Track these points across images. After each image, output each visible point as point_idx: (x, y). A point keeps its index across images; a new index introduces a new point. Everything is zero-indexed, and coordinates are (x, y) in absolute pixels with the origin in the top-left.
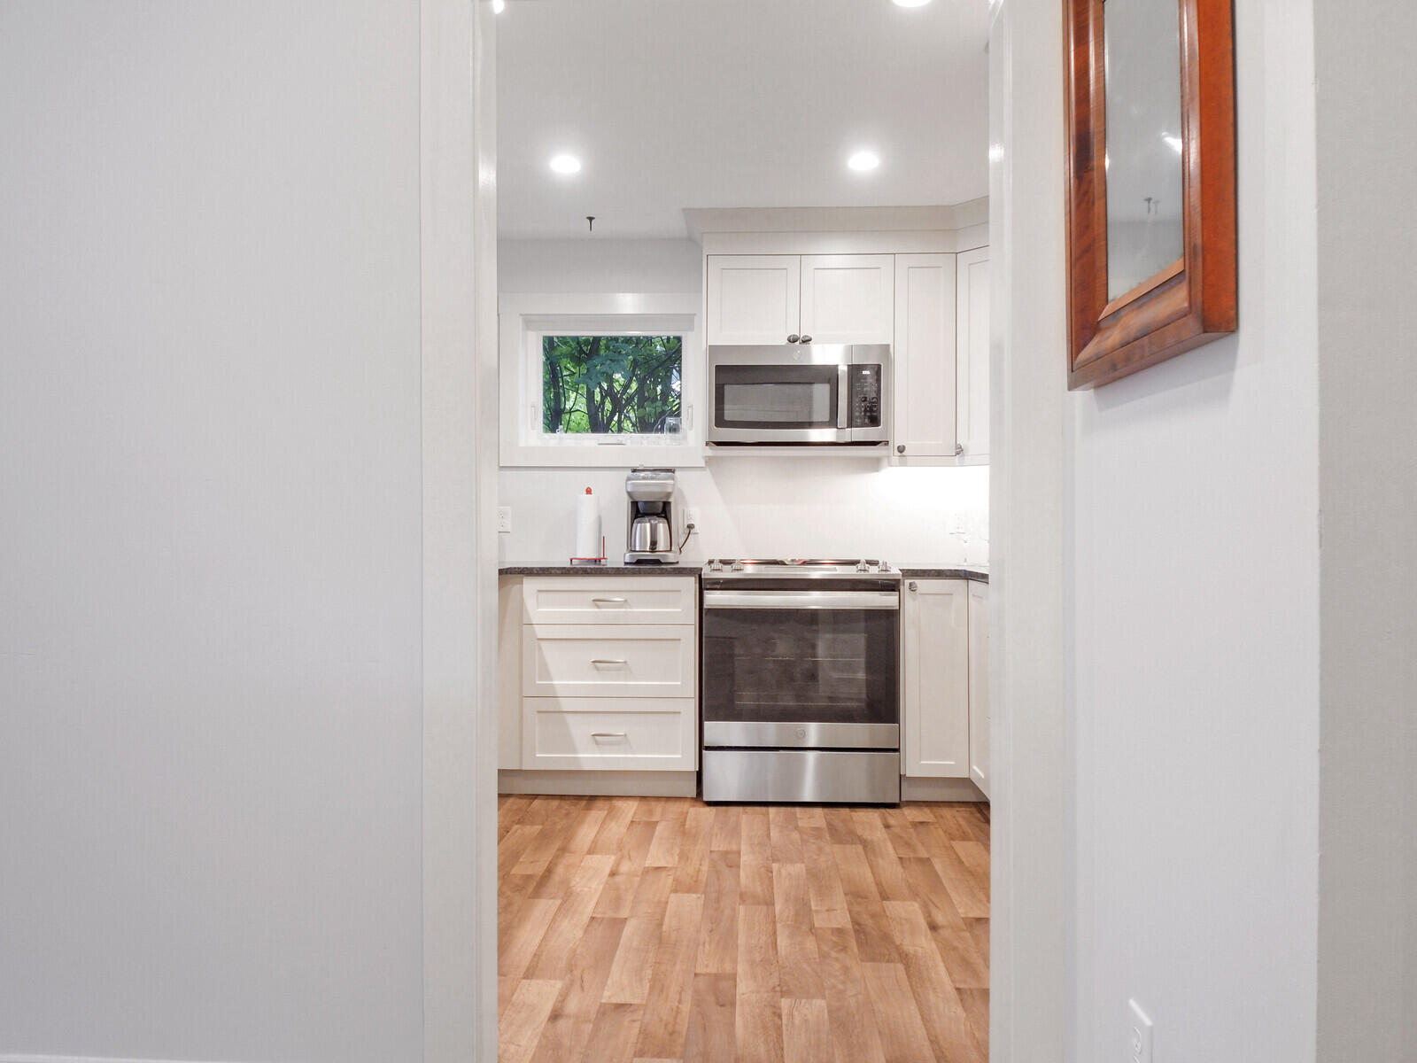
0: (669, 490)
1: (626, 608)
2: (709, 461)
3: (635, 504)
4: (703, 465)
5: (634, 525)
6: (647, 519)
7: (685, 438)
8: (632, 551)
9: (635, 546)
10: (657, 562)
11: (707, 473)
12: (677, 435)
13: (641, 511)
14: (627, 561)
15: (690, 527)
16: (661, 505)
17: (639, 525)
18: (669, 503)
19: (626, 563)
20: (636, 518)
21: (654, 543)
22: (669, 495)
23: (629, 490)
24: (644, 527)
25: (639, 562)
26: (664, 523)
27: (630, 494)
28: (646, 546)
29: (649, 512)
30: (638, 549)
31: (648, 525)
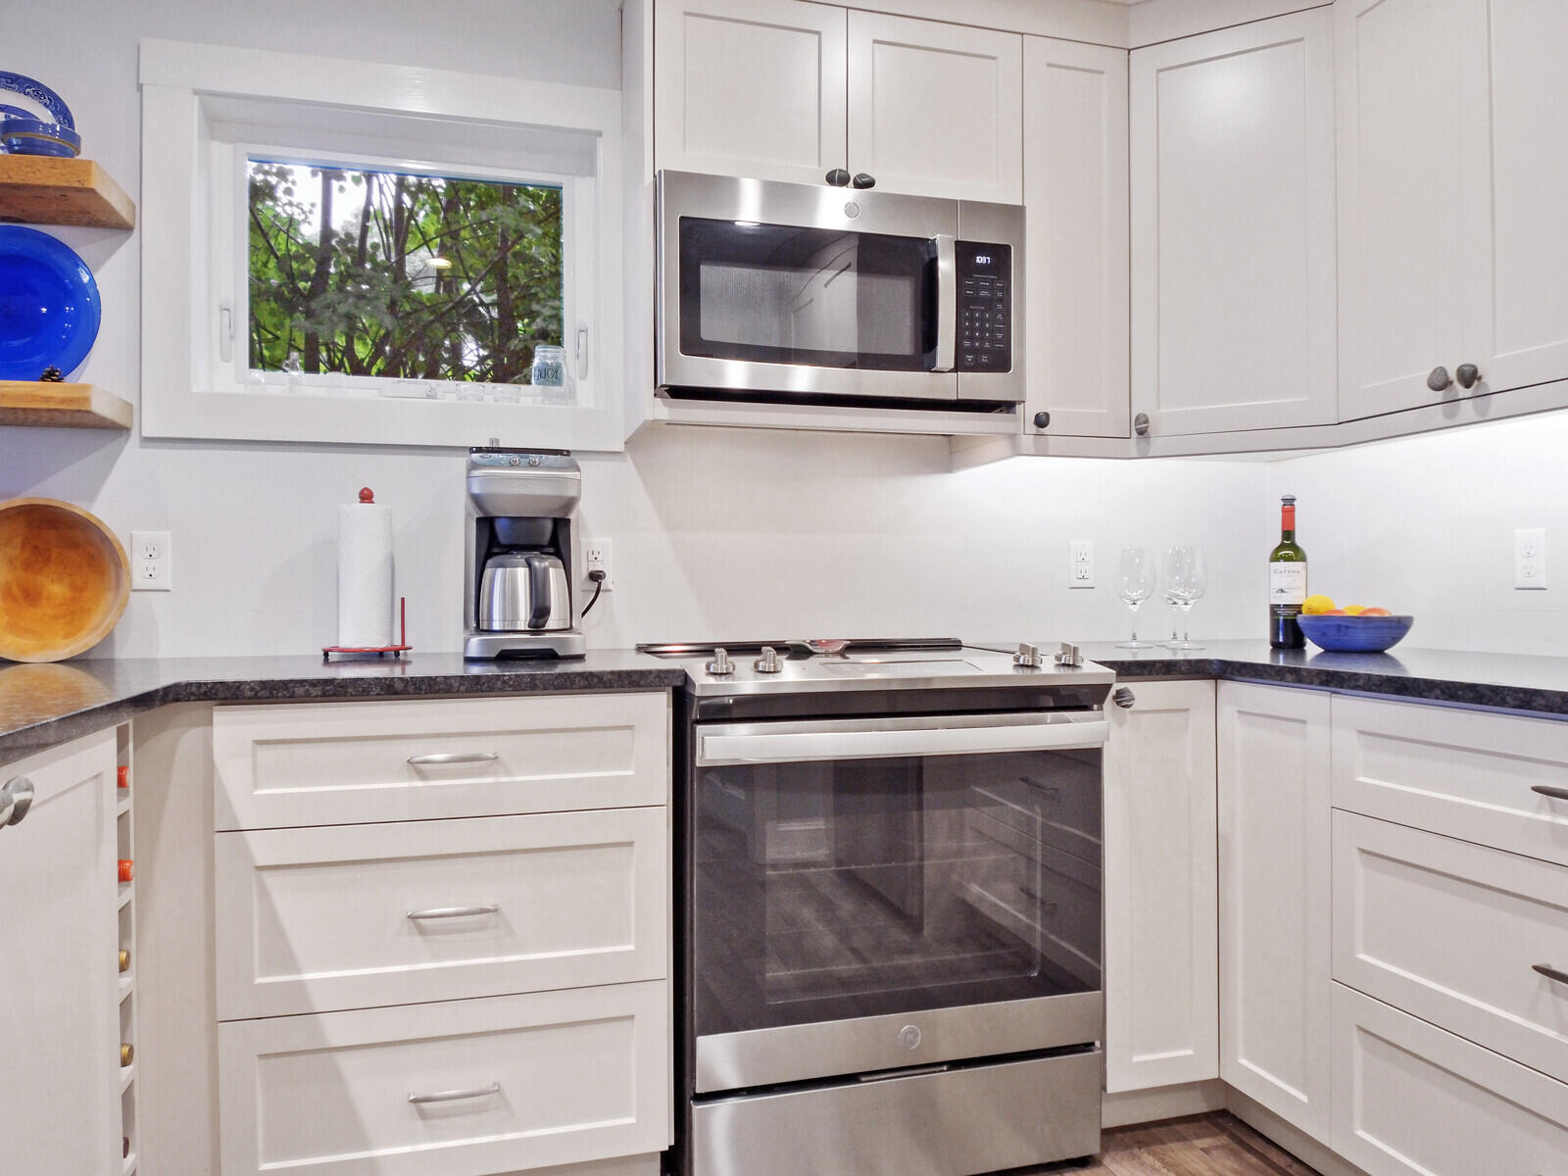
0: (571, 493)
3: (487, 525)
5: (488, 572)
6: (520, 558)
7: (572, 394)
8: (479, 630)
9: (490, 620)
10: (549, 656)
11: (627, 468)
12: (556, 389)
13: (503, 539)
14: (473, 652)
15: (596, 577)
16: (549, 525)
17: (500, 571)
18: (569, 520)
19: (470, 661)
20: (489, 555)
21: (540, 613)
22: (570, 503)
23: (476, 490)
24: (512, 580)
25: (506, 657)
26: (555, 566)
27: (477, 500)
28: (515, 619)
29: (522, 541)
30: (496, 626)
31: (522, 573)
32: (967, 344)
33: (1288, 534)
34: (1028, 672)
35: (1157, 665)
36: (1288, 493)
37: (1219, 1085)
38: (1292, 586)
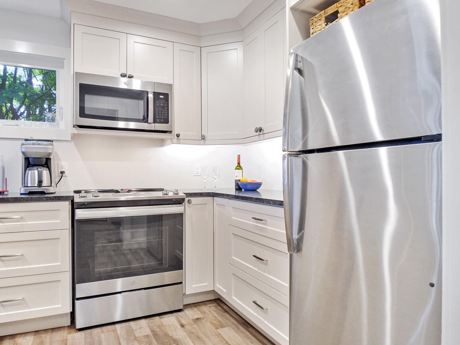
0: (50, 151)
1: (22, 222)
2: (74, 137)
3: (27, 159)
4: (70, 139)
5: (27, 171)
6: (35, 168)
7: (58, 125)
8: (25, 187)
9: (27, 184)
10: (43, 193)
11: (72, 144)
12: (53, 123)
13: (31, 163)
14: (22, 192)
15: (62, 173)
16: (45, 160)
17: (30, 171)
18: (50, 159)
19: (21, 194)
20: (28, 167)
21: (40, 182)
22: (50, 154)
23: (23, 151)
24: (33, 174)
25: (30, 193)
26: (46, 170)
27: (23, 153)
28: (35, 183)
29: (37, 164)
30: (29, 185)
31: (36, 172)
32: (157, 117)
33: (239, 163)
34: (165, 195)
35: (198, 194)
36: (238, 154)
37: (213, 292)
38: (238, 175)
